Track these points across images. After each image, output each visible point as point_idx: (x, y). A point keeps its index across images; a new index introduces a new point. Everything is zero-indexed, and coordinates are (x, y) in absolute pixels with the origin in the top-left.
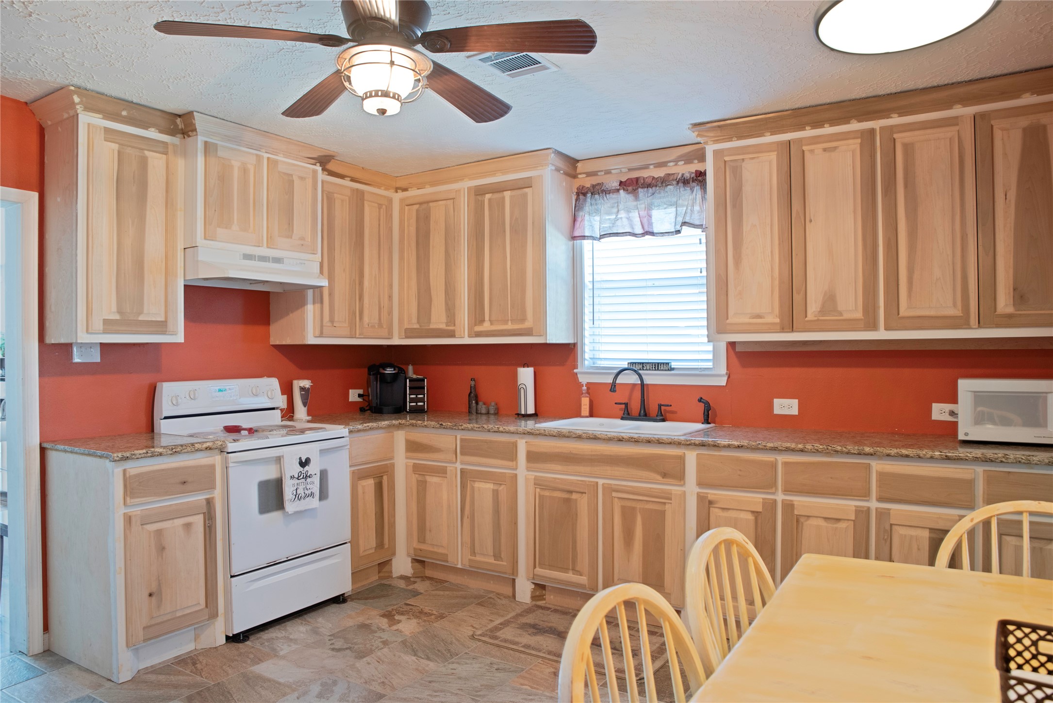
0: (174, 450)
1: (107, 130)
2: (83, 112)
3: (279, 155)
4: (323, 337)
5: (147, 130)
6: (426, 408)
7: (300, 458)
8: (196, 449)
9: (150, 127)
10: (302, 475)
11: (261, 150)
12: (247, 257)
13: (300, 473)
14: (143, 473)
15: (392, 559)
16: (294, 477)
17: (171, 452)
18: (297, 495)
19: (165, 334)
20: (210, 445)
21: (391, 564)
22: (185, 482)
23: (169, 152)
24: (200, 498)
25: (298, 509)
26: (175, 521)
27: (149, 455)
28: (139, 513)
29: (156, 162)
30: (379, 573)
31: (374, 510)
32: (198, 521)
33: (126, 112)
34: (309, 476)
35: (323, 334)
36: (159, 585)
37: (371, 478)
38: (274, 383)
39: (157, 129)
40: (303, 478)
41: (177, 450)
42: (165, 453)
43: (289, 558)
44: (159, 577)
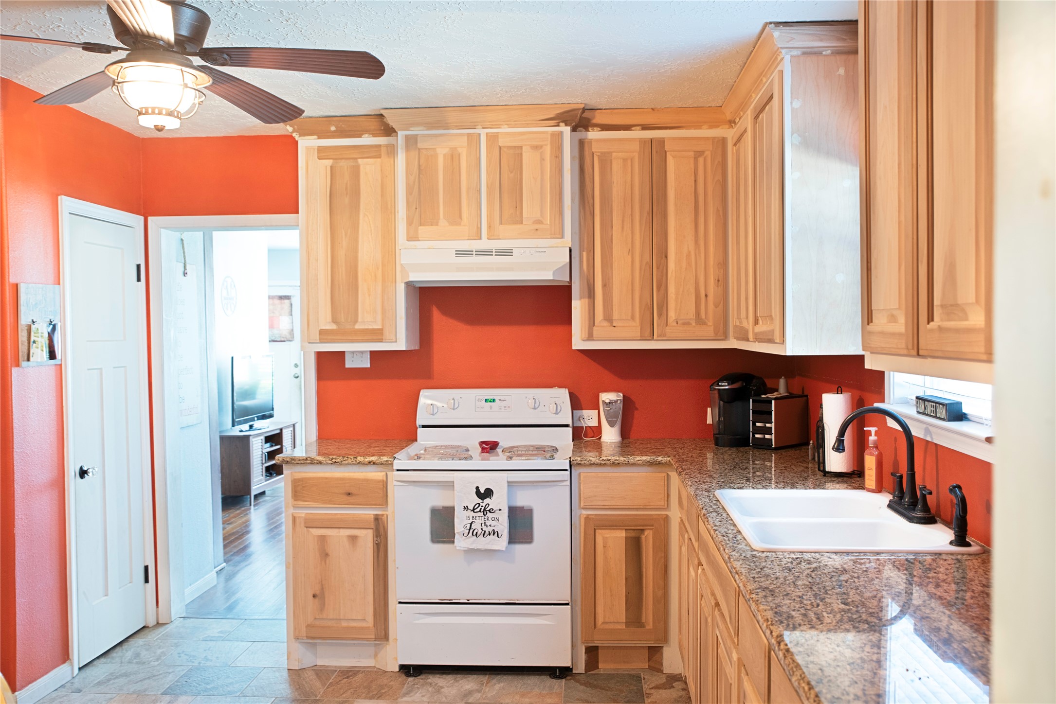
0: (334, 460)
1: (321, 149)
2: (300, 138)
3: (502, 127)
4: (593, 340)
5: (361, 137)
6: (773, 444)
7: (477, 488)
8: (358, 462)
9: (363, 134)
10: (480, 507)
11: (477, 127)
12: (460, 253)
13: (478, 505)
14: (306, 478)
15: (663, 647)
16: (468, 509)
17: (331, 462)
18: (471, 531)
19: (382, 342)
20: (374, 459)
21: (662, 654)
22: (349, 494)
23: (382, 154)
24: (370, 513)
25: (474, 546)
26: (341, 530)
27: (308, 461)
28: (303, 515)
29: (369, 168)
30: (649, 661)
31: (624, 573)
32: (367, 537)
33: (334, 127)
34: (489, 511)
35: (592, 337)
36: (322, 589)
37: (622, 529)
38: (562, 395)
39: (370, 134)
40: (480, 511)
41: (337, 461)
42: (325, 462)
43: (470, 601)
44: (322, 581)
